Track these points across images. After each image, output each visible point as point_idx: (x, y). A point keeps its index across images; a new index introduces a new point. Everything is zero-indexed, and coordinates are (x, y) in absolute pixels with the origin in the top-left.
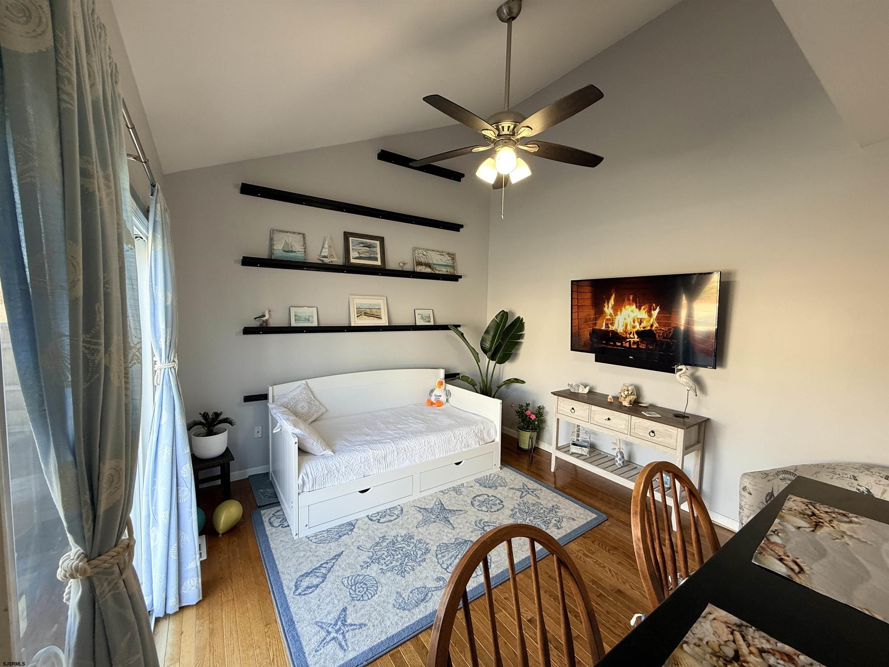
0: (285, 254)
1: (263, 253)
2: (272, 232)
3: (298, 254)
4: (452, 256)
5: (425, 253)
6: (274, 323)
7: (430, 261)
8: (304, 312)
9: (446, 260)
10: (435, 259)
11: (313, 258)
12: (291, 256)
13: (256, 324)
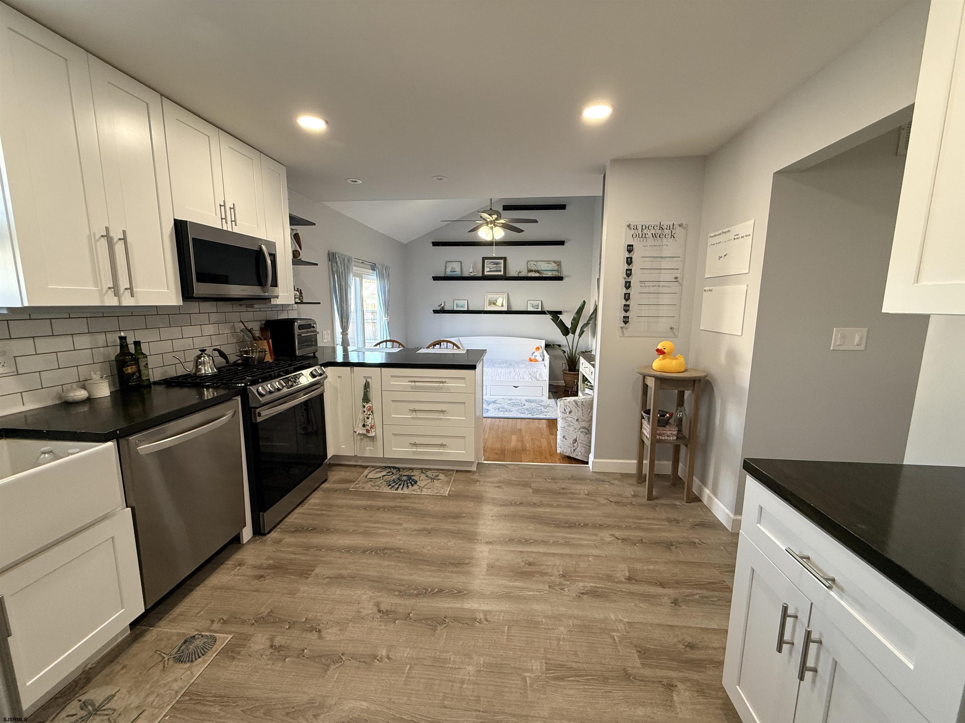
0: (451, 273)
1: (442, 274)
2: (446, 262)
3: (458, 273)
4: (559, 264)
5: (535, 263)
6: (446, 308)
7: (539, 269)
8: (461, 303)
9: (553, 266)
10: (543, 266)
11: (466, 274)
12: (454, 274)
13: (439, 308)
